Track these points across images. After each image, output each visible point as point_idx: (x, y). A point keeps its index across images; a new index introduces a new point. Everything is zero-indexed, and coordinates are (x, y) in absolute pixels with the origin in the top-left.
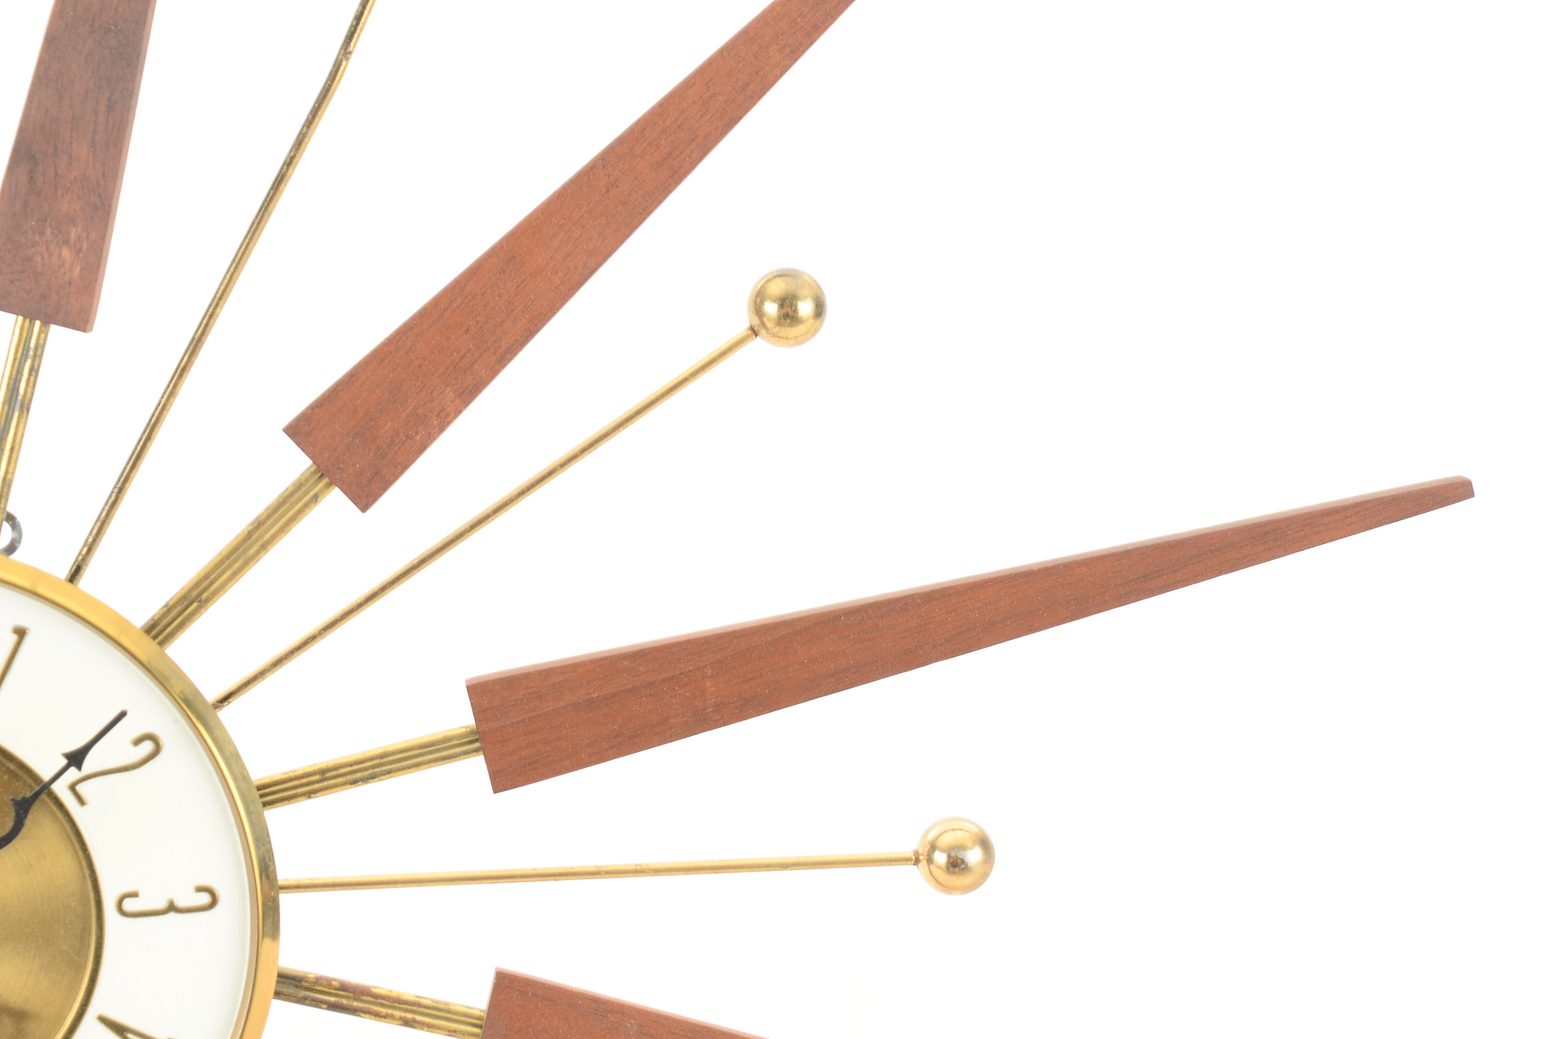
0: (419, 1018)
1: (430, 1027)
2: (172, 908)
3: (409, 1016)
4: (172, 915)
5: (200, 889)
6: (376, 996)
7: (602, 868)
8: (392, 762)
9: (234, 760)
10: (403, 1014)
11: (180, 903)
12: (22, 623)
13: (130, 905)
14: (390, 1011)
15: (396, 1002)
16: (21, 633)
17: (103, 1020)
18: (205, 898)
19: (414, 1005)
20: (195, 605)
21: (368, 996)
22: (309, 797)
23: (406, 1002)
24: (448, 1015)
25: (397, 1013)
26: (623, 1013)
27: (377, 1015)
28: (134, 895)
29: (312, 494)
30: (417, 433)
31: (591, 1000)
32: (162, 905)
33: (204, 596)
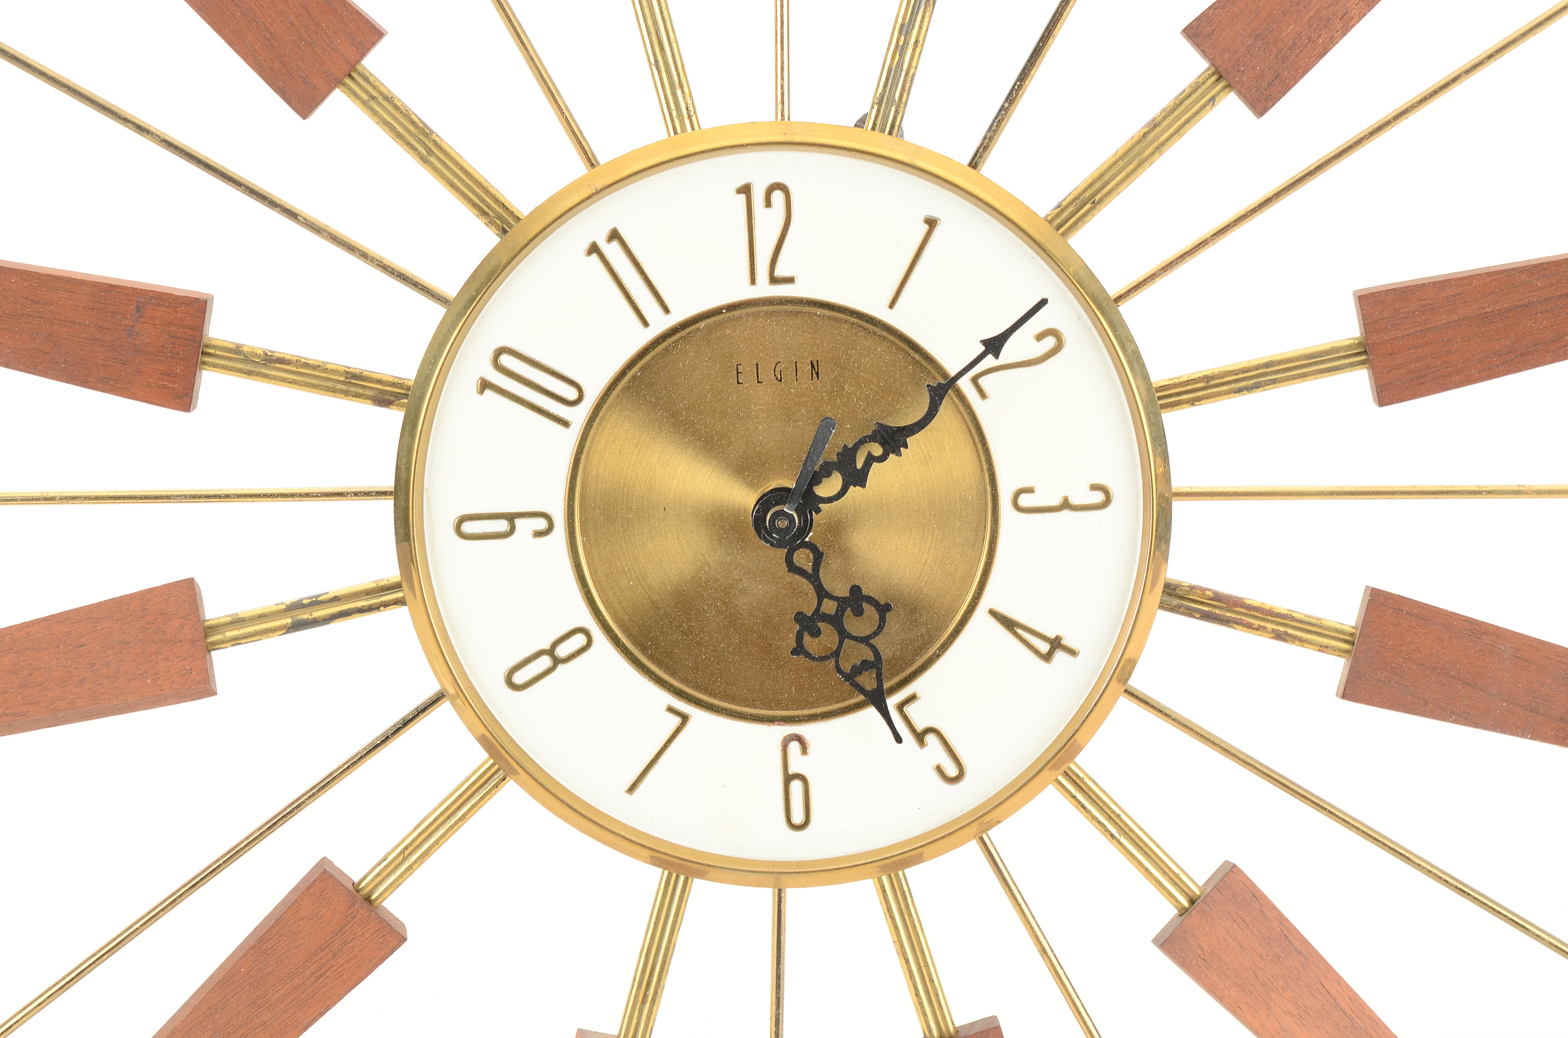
0: (1290, 631)
1: (1302, 641)
2: (1065, 505)
3: (1282, 629)
4: (1066, 513)
5: (1094, 487)
6: (1250, 608)
7: (1483, 487)
8: (1277, 372)
9: (1136, 359)
10: (1275, 627)
11: (1074, 501)
12: (934, 214)
13: (1025, 500)
14: (1262, 624)
15: (1268, 614)
16: (931, 223)
17: (993, 613)
18: (1099, 497)
19: (1285, 618)
20: (1088, 206)
21: (1241, 607)
22: (1193, 404)
23: (1279, 615)
24: (1320, 631)
25: (1270, 626)
26: (1498, 636)
27: (1249, 626)
28: (1030, 490)
29: (1209, 96)
30: (1320, 36)
31: (1466, 621)
32: (1056, 502)
33: (1097, 197)
